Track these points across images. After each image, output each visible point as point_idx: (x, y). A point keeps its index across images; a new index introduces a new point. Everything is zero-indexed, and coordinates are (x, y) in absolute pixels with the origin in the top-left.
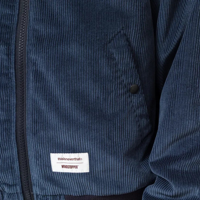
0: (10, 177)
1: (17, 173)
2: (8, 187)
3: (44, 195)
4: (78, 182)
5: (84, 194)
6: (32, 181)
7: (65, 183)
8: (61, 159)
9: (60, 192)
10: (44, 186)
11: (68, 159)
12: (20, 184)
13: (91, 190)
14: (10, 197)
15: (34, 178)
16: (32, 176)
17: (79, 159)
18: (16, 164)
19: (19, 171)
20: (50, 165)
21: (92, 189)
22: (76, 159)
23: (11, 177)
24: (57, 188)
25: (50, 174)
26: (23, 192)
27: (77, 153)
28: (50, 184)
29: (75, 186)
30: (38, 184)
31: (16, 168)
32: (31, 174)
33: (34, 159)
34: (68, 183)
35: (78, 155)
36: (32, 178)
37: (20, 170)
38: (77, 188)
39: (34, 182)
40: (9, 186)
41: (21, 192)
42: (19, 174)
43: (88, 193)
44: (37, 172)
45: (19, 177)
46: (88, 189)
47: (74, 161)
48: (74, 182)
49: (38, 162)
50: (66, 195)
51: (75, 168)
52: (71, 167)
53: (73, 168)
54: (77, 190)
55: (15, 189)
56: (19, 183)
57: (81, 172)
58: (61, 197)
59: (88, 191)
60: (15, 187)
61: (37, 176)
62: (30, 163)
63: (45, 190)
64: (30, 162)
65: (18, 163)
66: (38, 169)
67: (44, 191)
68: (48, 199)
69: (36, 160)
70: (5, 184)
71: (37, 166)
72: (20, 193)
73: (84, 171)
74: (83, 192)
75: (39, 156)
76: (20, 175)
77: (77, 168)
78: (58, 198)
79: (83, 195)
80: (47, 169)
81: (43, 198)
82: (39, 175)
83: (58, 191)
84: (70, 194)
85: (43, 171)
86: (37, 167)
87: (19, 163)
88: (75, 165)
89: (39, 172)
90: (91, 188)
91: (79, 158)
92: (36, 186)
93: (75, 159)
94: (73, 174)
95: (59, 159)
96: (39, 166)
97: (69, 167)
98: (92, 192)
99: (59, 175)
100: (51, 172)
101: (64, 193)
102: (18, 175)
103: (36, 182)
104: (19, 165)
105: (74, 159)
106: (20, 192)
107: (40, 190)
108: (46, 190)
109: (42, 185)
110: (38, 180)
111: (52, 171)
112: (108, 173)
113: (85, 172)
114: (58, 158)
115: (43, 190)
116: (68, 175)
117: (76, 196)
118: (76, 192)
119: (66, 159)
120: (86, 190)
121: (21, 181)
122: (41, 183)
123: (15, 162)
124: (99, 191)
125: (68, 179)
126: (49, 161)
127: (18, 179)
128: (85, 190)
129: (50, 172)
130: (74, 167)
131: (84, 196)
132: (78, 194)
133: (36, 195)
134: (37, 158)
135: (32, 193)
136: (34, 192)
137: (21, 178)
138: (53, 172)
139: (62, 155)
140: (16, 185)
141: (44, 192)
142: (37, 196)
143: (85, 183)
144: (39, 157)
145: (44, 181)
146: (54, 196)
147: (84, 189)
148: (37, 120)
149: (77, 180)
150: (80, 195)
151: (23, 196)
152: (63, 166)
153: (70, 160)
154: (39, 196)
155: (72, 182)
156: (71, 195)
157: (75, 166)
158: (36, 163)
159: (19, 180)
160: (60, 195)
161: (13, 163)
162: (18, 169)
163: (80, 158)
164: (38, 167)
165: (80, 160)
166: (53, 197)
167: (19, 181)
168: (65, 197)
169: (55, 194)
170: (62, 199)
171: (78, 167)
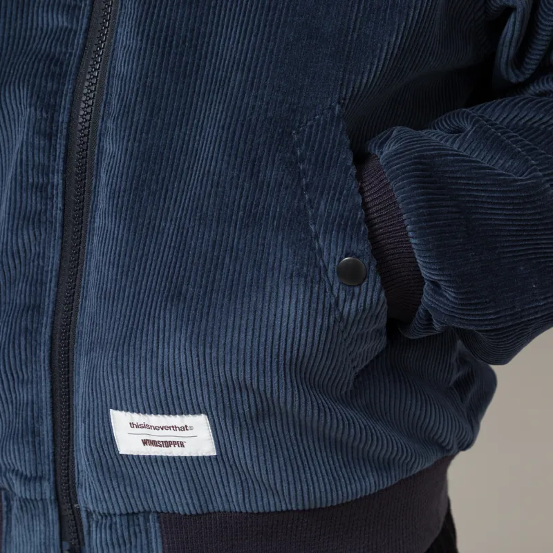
0: (27, 455)
1: (46, 448)
2: (20, 481)
3: (104, 513)
6: (76, 476)
8: (137, 426)
9: (145, 503)
11: (156, 428)
12: (52, 476)
13: (226, 495)
14: (24, 509)
17: (185, 428)
18: (45, 423)
19: (50, 443)
21: (228, 494)
22: (176, 427)
23: (32, 456)
25: (115, 460)
26: (57, 499)
29: (183, 489)
31: (45, 433)
39: (80, 477)
40: (26, 479)
41: (53, 497)
42: (51, 451)
43: (219, 505)
45: (51, 458)
47: (171, 432)
50: (162, 512)
51: (177, 446)
52: (168, 444)
53: (172, 446)
55: (38, 489)
58: (148, 519)
59: (219, 499)
60: (38, 484)
65: (49, 422)
68: (116, 523)
70: (17, 473)
72: (51, 500)
73: (202, 453)
74: (205, 505)
77: (183, 446)
78: (141, 519)
81: (104, 519)
83: (139, 503)
84: (172, 508)
85: (96, 451)
90: (227, 490)
94: (174, 459)
95: (132, 425)
97: (161, 443)
98: (230, 501)
99: (137, 462)
100: (116, 455)
105: (172, 428)
106: (50, 497)
111: (119, 452)
114: (130, 424)
116: (163, 461)
117: (188, 513)
118: (187, 504)
119: (151, 426)
121: (55, 470)
123: (44, 417)
124: (249, 496)
127: (47, 462)
128: (211, 499)
129: (113, 455)
130: (174, 445)
131: (209, 513)
132: (192, 509)
133: (86, 511)
135: (76, 506)
136: (82, 503)
137: (55, 461)
140: (41, 478)
141: (105, 507)
142: (89, 514)
146: (131, 517)
151: (57, 510)
152: (145, 442)
153: (162, 429)
154: (94, 516)
156: (173, 513)
159: (49, 465)
160: (146, 513)
161: (38, 422)
162: (50, 438)
165: (187, 430)
166: (128, 519)
167: (49, 470)
168: (158, 518)
169: (133, 509)
170: (152, 523)
171: (184, 444)
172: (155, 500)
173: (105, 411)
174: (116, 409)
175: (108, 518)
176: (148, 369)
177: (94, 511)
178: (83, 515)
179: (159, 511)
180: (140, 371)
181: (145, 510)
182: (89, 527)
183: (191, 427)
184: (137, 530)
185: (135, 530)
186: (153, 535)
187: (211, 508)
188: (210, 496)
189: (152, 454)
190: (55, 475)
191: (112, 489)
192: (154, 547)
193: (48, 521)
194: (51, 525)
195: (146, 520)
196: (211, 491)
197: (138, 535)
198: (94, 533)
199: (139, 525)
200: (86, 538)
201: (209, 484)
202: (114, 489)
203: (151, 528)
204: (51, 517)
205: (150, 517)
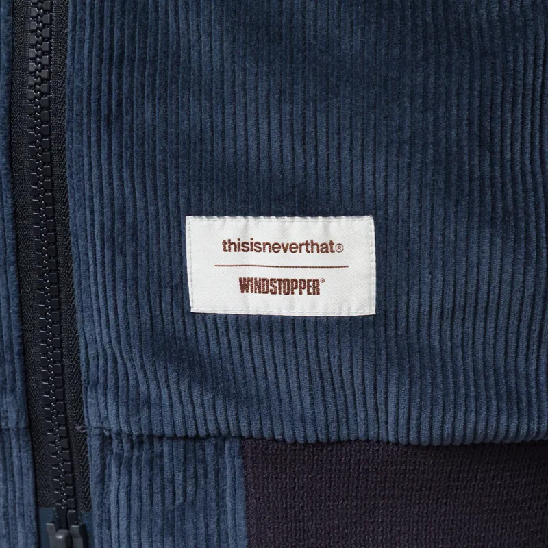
3: (140, 436)
4: (315, 367)
5: (338, 435)
6: (83, 369)
7: (250, 372)
8: (237, 248)
9: (221, 418)
10: (143, 388)
11: (274, 248)
12: (19, 383)
13: (377, 410)
15: (91, 353)
16: (81, 339)
17: (327, 248)
19: (14, 317)
20: (182, 279)
21: (381, 407)
22: (313, 244)
24: (208, 398)
25: (179, 326)
26: (30, 427)
27: (320, 218)
28: (175, 375)
29: (299, 389)
30: (111, 382)
32: (80, 332)
33: (103, 250)
34: (266, 373)
35: (326, 228)
36: (83, 351)
37: (21, 314)
38: (307, 402)
39: (93, 369)
41: (22, 425)
42: (16, 333)
43: (360, 426)
44: (116, 314)
45: (16, 348)
46: (360, 407)
47: (302, 258)
48: (297, 365)
49: (119, 265)
50: (251, 437)
51: (305, 291)
52: (289, 286)
53: (297, 291)
54: (308, 412)
56: (15, 381)
57: (333, 312)
58: (222, 449)
59: (362, 415)
61: (113, 335)
62: (75, 274)
63: (149, 408)
64: (75, 266)
66: (120, 297)
67: (144, 413)
68: (161, 455)
69: (113, 251)
71: (114, 281)
72: (18, 429)
73: (349, 309)
74: (335, 424)
75: (129, 232)
76: (22, 336)
77: (316, 291)
78: (210, 450)
79: (333, 438)
80: (167, 297)
81: (135, 450)
82: (122, 332)
83: (210, 417)
84: (272, 430)
85: (146, 307)
86: (114, 288)
87: (18, 276)
88: (306, 279)
89: (126, 313)
90: (381, 399)
91: (328, 242)
92: (100, 391)
93: (309, 246)
94: (294, 324)
95: (227, 245)
96: (125, 282)
97: (277, 285)
98: (382, 419)
99: (222, 329)
100: (183, 315)
101: (243, 424)
102: (10, 338)
103: (105, 372)
104: (20, 288)
105: (304, 248)
106: (17, 423)
107: (122, 409)
108: (153, 410)
109: (132, 382)
110: (115, 359)
111: (190, 307)
112: (469, 324)
113: (354, 313)
114: (224, 243)
115: (138, 412)
116: (271, 327)
117: (301, 440)
118: (303, 421)
119: (265, 244)
120: (351, 411)
121: (25, 372)
122: (126, 374)
124: (420, 415)
125: (267, 352)
126: (176, 259)
128: (347, 413)
129: (177, 316)
130: (301, 288)
131: (339, 442)
132: (309, 429)
133: (102, 435)
134: (119, 241)
135: (78, 428)
136: (92, 419)
137: (23, 353)
138: (194, 314)
139: (246, 226)
141: (144, 422)
142: (106, 440)
143: (352, 372)
144: (128, 238)
145: (147, 362)
146: (191, 443)
147: (341, 408)
148: (122, 47)
149: (313, 357)
150: (323, 438)
151: (29, 448)
152: (245, 285)
153: (285, 251)
154: (115, 443)
155: (285, 365)
156: (274, 439)
157: (309, 281)
158: (108, 271)
159: (12, 362)
160: (221, 438)
163: (335, 242)
164: (120, 286)
165: (332, 251)
166: (185, 448)
167: (14, 373)
168: (242, 447)
169: (197, 429)
170: (228, 460)
171: (321, 286)
172: (243, 413)
173: (173, 223)
174: (199, 214)
175: (146, 446)
176: (274, 126)
177: (119, 434)
178: (94, 443)
179: (245, 433)
180: (258, 130)
181: (220, 434)
182: (104, 467)
183: (340, 245)
184: (201, 471)
185: (196, 472)
186: (229, 481)
187: (344, 432)
188: (347, 408)
189: (253, 311)
190: (26, 381)
191: (165, 385)
192: (229, 505)
193: (12, 470)
194: (17, 478)
195: (219, 452)
196: (350, 398)
197: (201, 481)
198: (114, 475)
199: (204, 461)
200: (94, 489)
201: (347, 385)
202: (168, 386)
203: (225, 469)
204: (16, 463)
205: (227, 445)
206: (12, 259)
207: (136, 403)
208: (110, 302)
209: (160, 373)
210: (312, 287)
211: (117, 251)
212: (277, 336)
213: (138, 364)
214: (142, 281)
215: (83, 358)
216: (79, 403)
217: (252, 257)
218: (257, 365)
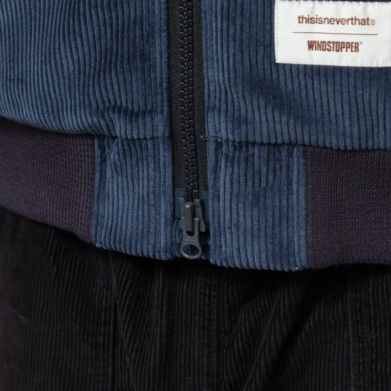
0: (135, 84)
1: (158, 74)
2: (125, 118)
3: (240, 142)
4: (353, 100)
5: (367, 145)
6: (206, 99)
7: (312, 103)
8: (307, 21)
9: (292, 132)
10: (243, 111)
11: (330, 21)
12: (166, 108)
14: (128, 153)
15: (212, 88)
16: (206, 80)
18: (158, 41)
19: (164, 65)
20: (271, 42)
22: (356, 19)
23: (140, 85)
24: (284, 118)
25: (268, 72)
26: (172, 136)
27: (361, 3)
28: (264, 103)
29: (343, 114)
30: (223, 107)
31: (158, 55)
32: (205, 75)
33: (222, 22)
34: (322, 103)
35: (365, 9)
36: (206, 87)
37: (169, 65)
38: (347, 123)
39: (212, 99)
40: (131, 115)
41: (167, 135)
42: (165, 76)
43: (381, 140)
44: (228, 62)
45: (165, 85)
46: (381, 128)
47: (349, 28)
48: (342, 98)
49: (232, 31)
50: (311, 145)
51: (349, 50)
52: (339, 46)
53: (344, 50)
54: (348, 130)
55: (149, 125)
56: (163, 106)
57: (366, 65)
58: (292, 153)
59: (382, 133)
60: (148, 119)
61: (226, 77)
62: (204, 38)
63: (247, 124)
64: (204, 33)
65: (164, 40)
66: (232, 51)
67: (244, 127)
68: (253, 155)
69: (229, 22)
70: (118, 109)
71: (228, 41)
72: (164, 137)
73: (377, 62)
74: (365, 138)
75: (239, 10)
76: (169, 78)
77: (357, 49)
78: (284, 153)
79: (363, 147)
80: (261, 53)
81: (237, 152)
82: (232, 75)
83: (285, 131)
84: (324, 140)
85: (248, 59)
86: (228, 46)
87: (168, 39)
88: (351, 42)
89: (235, 62)
91: (366, 18)
92: (216, 113)
93: (354, 20)
94: (341, 71)
95: (301, 19)
96: (235, 42)
97: (331, 45)
99: (295, 74)
100: (271, 65)
101: (306, 136)
102: (162, 79)
103: (220, 101)
104: (169, 47)
105: (350, 21)
106: (164, 133)
107: (230, 125)
108: (249, 126)
109: (236, 108)
110: (226, 92)
111: (275, 60)
113: (381, 65)
114: (299, 18)
115: (239, 127)
116: (326, 73)
117: (342, 148)
118: (344, 135)
119: (325, 19)
120: (376, 130)
121: (170, 101)
122: (233, 102)
123: (157, 36)
125: (323, 89)
126: (268, 27)
127: (159, 91)
128: (373, 131)
129: (267, 65)
130: (347, 48)
131: (367, 150)
132: (348, 141)
133: (216, 141)
134: (232, 15)
135: (202, 137)
136: (210, 132)
137: (169, 88)
138: (278, 64)
139: (313, 8)
140: (151, 111)
141: (243, 133)
142: (219, 145)
143: (377, 104)
144: (238, 14)
145: (246, 94)
146: (272, 148)
147: (369, 128)
149: (352, 94)
150: (356, 147)
151: (170, 150)
152: (311, 45)
153: (338, 23)
154: (224, 147)
155: (334, 98)
156: (325, 147)
157: (352, 43)
158: (225, 35)
159: (162, 94)
160: (292, 145)
161: (148, 42)
162: (164, 59)
163: (370, 18)
164: (231, 44)
165: (368, 24)
166: (268, 151)
167: (163, 101)
168: (305, 152)
169: (276, 139)
170: (295, 159)
171: (360, 47)
172: (306, 129)
175: (244, 149)
177: (227, 141)
178: (211, 147)
179: (307, 143)
181: (291, 142)
182: (217, 162)
183: (373, 21)
184: (278, 167)
185: (274, 167)
186: (295, 173)
187: (370, 143)
188: (373, 128)
189: (315, 63)
190: (170, 106)
191: (257, 109)
192: (295, 188)
193: (159, 164)
194: (162, 169)
195: (290, 154)
196: (375, 122)
197: (278, 173)
198: (223, 167)
199: (280, 160)
200: (210, 176)
201: (374, 113)
202: (259, 110)
203: (293, 165)
204: (162, 159)
205: (295, 150)
206: (165, 28)
207: (238, 121)
208: (225, 55)
209: (255, 102)
210: (354, 47)
211: (231, 22)
212: (330, 79)
213: (240, 96)
214: (246, 42)
215: (206, 92)
216: (203, 121)
217: (317, 27)
218: (316, 98)
